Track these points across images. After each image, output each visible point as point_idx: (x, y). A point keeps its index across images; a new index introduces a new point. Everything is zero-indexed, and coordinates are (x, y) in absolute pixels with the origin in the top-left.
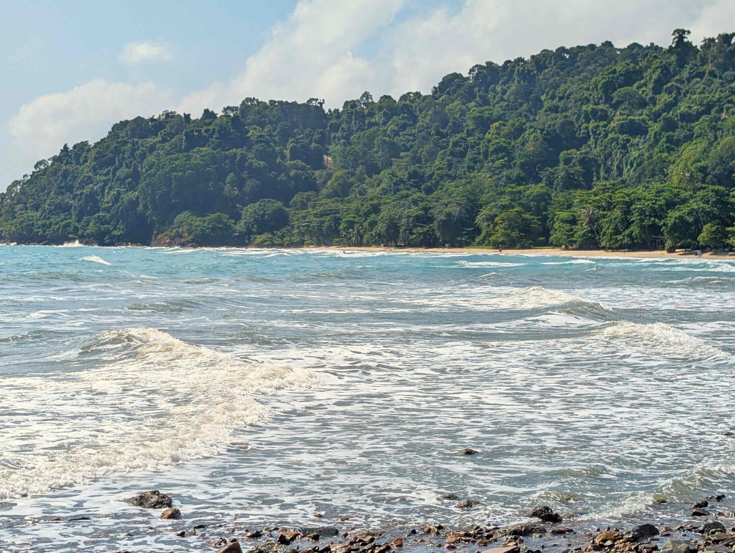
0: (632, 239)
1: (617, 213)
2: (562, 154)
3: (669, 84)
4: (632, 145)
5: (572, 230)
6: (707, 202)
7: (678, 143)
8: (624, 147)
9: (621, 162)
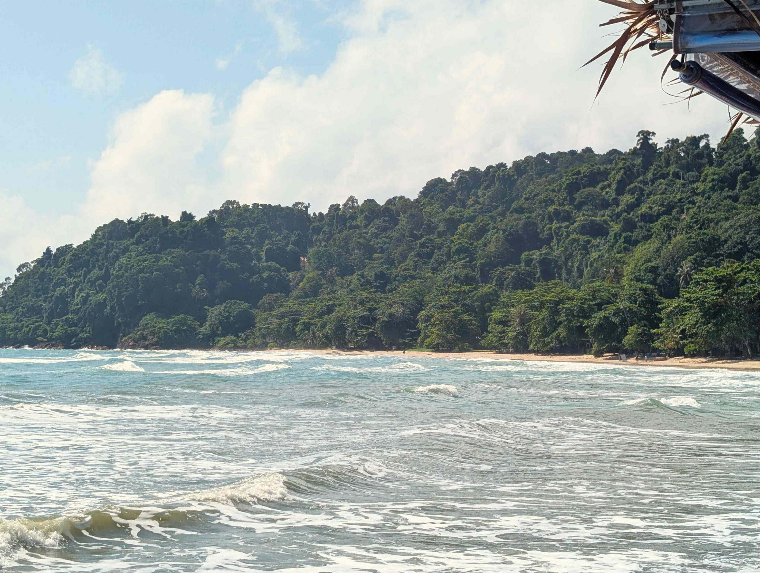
0: (560, 342)
1: (545, 313)
2: (524, 255)
3: (632, 185)
4: (593, 246)
5: (504, 332)
6: (635, 302)
7: (636, 243)
8: (585, 248)
9: (581, 264)
